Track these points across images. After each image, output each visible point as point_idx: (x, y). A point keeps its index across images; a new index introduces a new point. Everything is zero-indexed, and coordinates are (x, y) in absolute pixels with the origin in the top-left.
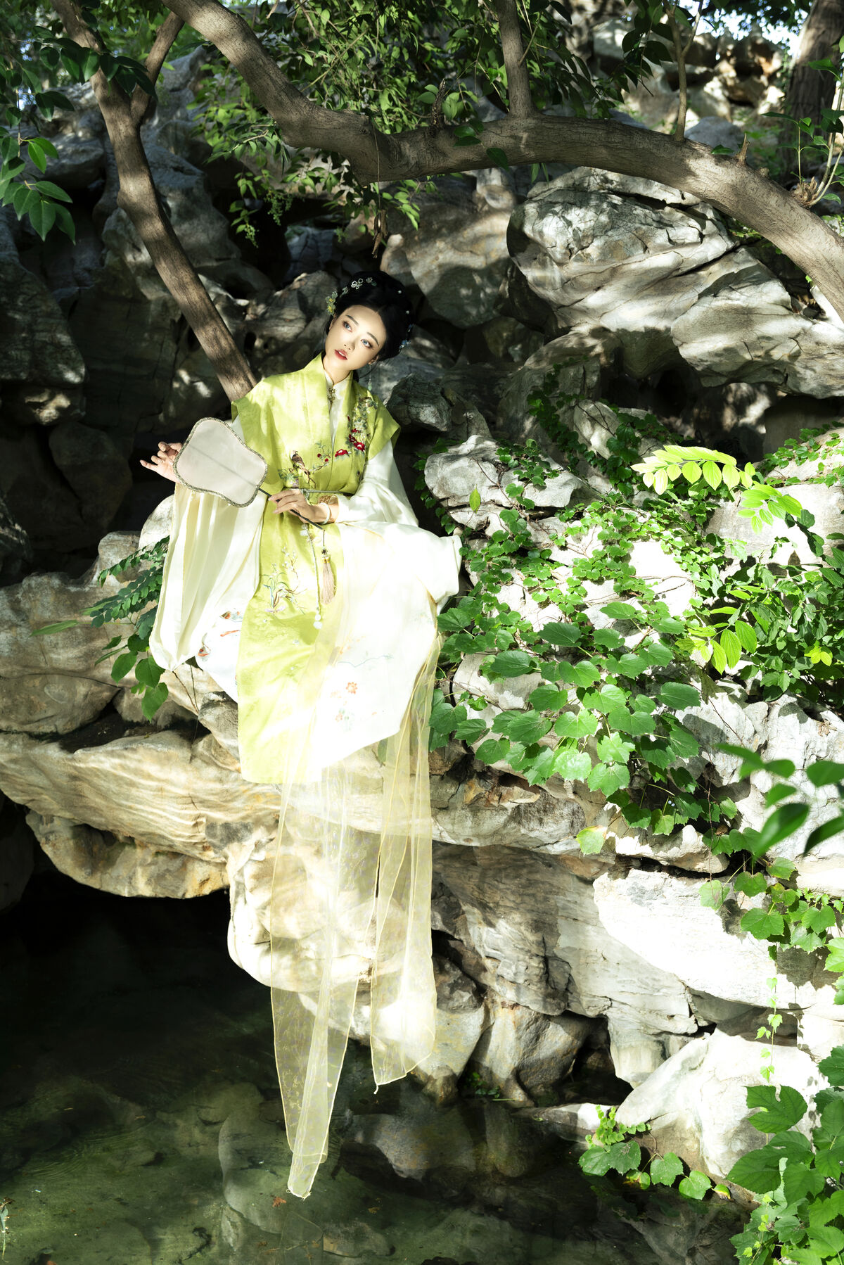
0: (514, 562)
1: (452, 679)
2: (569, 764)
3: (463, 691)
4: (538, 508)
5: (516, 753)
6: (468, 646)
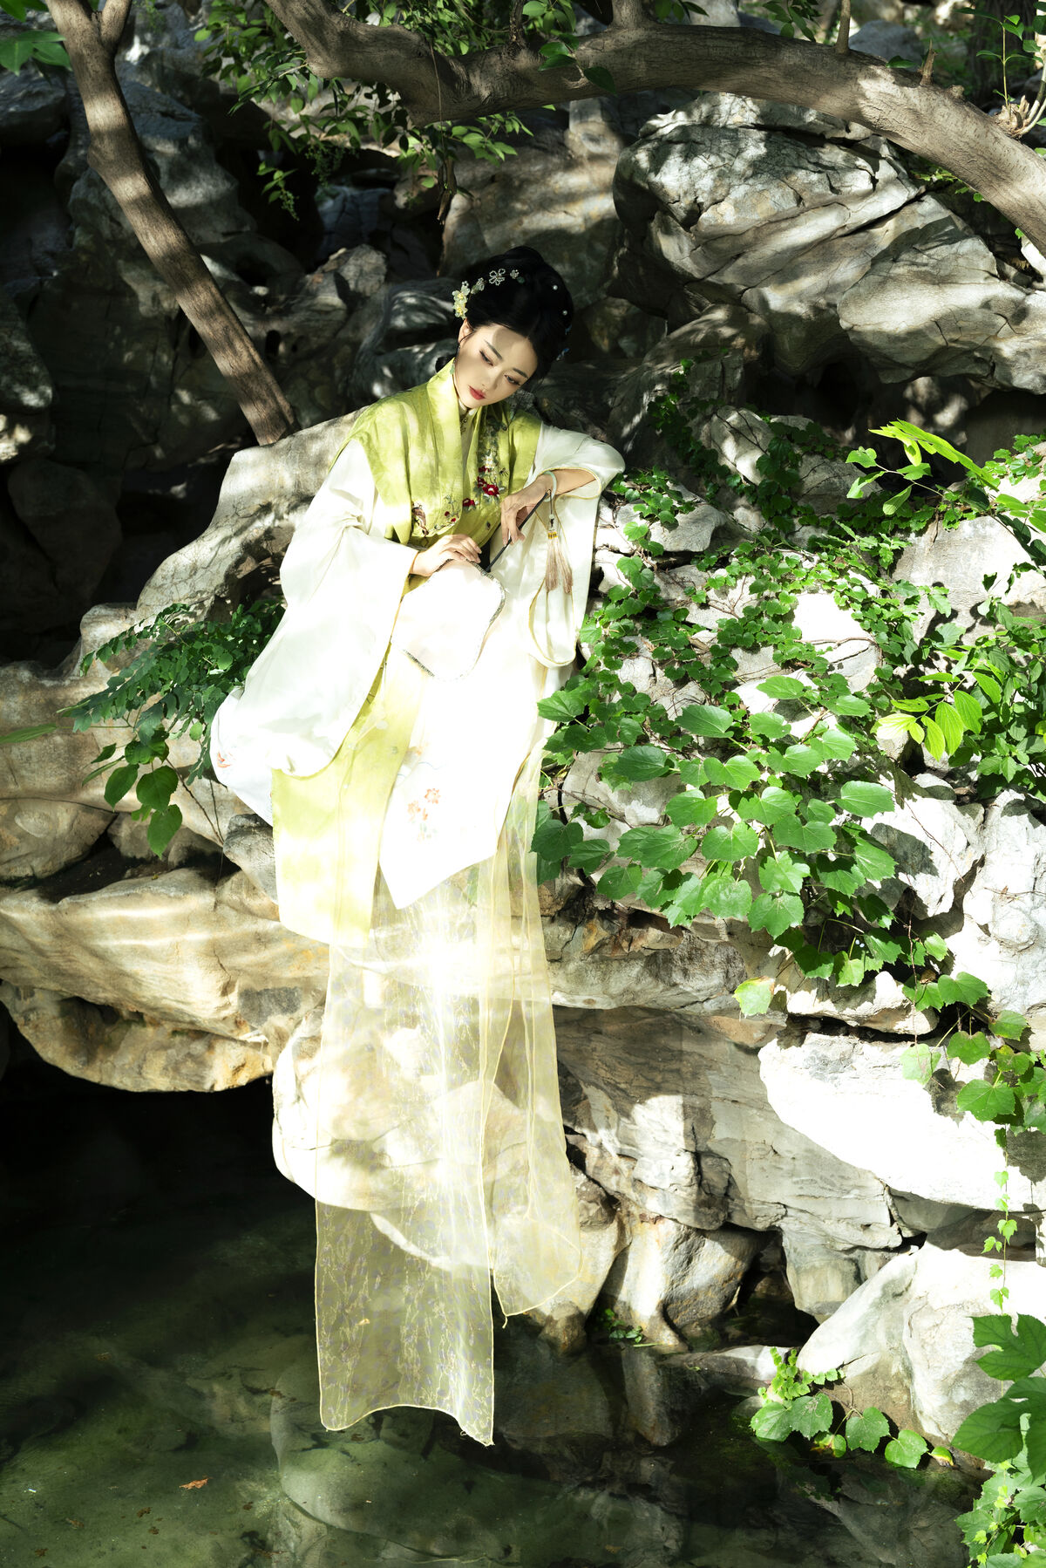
0: (639, 626)
1: (561, 786)
2: (722, 897)
3: (577, 803)
4: (667, 554)
5: (651, 884)
6: (582, 741)
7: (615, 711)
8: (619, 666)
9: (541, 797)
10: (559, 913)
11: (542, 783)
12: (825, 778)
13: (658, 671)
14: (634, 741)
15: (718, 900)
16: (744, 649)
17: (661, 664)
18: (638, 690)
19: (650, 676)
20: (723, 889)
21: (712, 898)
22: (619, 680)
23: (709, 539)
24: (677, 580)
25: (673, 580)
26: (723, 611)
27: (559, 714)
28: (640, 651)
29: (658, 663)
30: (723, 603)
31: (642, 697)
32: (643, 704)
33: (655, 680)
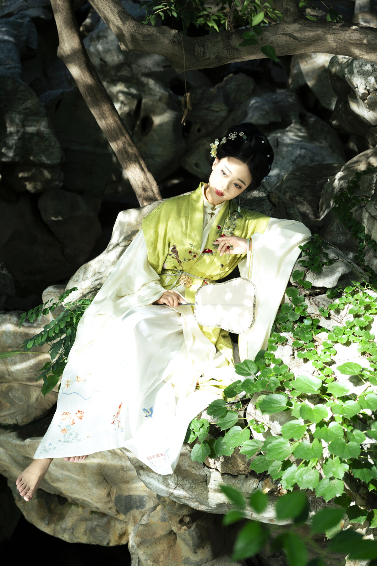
1: (246, 410)
2: (305, 477)
3: (252, 419)
5: (276, 466)
6: (250, 387)
8: (276, 349)
12: (370, 418)
13: (296, 353)
14: (274, 390)
15: (302, 479)
16: (341, 343)
17: (297, 350)
18: (284, 363)
19: (291, 355)
20: (306, 473)
21: (299, 477)
22: (274, 356)
23: (337, 281)
24: (316, 303)
25: (314, 302)
26: (337, 322)
27: (245, 372)
28: (288, 341)
29: (296, 348)
30: (338, 318)
31: (284, 367)
32: (284, 370)
33: (294, 358)
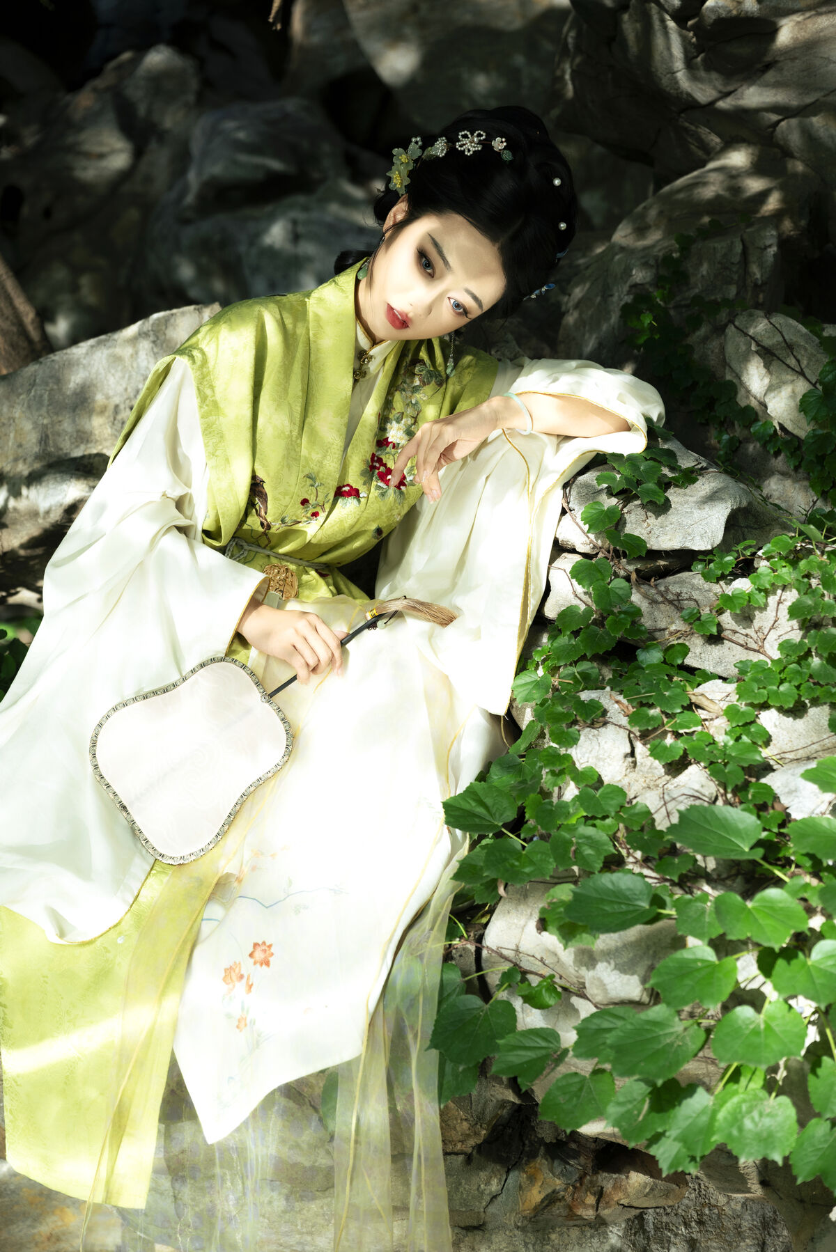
0: (608, 674)
1: (480, 939)
2: (748, 1124)
3: (506, 967)
4: (654, 554)
5: (630, 1102)
6: (513, 866)
7: (568, 815)
8: (574, 741)
9: (448, 957)
10: (479, 1148)
11: (451, 933)
13: (639, 746)
14: (599, 865)
15: (740, 1129)
16: (781, 710)
17: (644, 736)
18: (606, 780)
19: (626, 756)
20: (750, 1111)
21: (732, 1126)
22: (574, 763)
23: (723, 529)
24: (670, 597)
25: (662, 596)
26: (747, 648)
27: (477, 820)
28: (609, 714)
29: (638, 734)
30: (747, 635)
31: (612, 792)
32: (614, 802)
33: (635, 763)
